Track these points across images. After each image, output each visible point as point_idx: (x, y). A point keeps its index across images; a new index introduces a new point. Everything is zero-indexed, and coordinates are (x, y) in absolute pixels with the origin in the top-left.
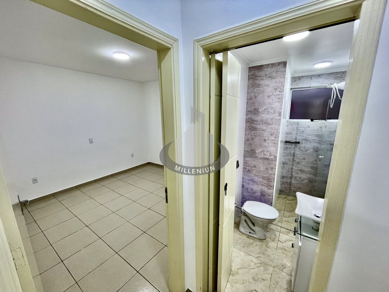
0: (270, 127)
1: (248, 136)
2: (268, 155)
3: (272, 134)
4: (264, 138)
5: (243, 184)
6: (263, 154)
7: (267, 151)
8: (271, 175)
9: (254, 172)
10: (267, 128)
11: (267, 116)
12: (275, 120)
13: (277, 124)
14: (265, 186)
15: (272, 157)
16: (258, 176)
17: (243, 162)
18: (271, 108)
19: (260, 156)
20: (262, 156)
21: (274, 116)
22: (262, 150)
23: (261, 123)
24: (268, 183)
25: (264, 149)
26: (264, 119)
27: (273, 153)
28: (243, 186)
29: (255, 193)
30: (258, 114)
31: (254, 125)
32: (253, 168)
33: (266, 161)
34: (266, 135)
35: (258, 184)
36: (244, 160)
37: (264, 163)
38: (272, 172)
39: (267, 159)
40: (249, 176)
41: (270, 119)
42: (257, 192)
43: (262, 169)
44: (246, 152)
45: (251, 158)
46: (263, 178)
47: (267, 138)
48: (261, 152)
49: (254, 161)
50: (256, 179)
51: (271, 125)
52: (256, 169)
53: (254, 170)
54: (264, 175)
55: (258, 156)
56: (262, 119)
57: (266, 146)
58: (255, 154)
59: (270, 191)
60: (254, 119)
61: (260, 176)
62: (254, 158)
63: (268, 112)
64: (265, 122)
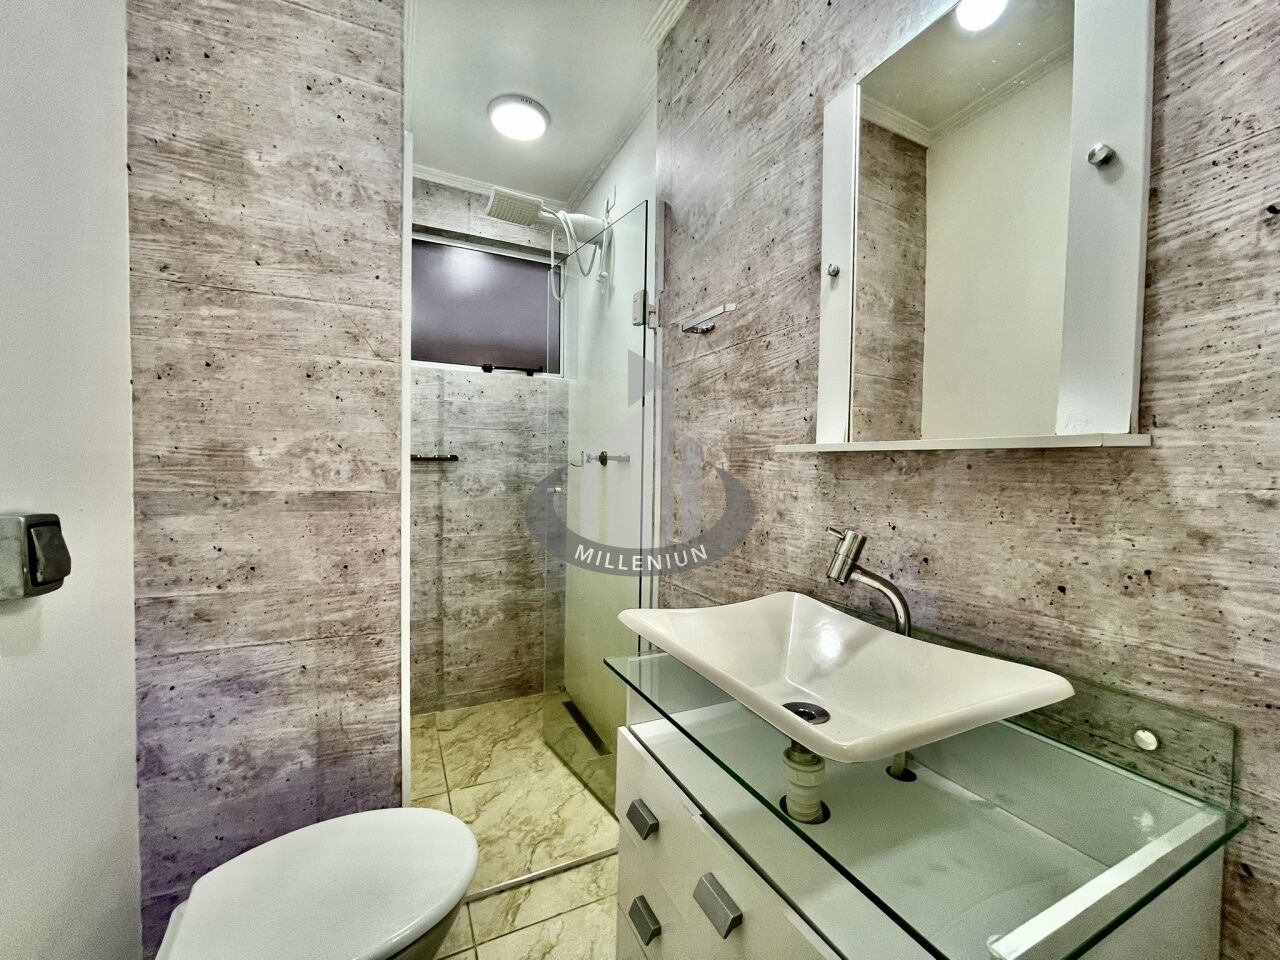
0: (341, 290)
1: (166, 343)
2: (346, 469)
3: (355, 330)
4: (303, 358)
5: (152, 739)
6: (306, 473)
7: (331, 445)
8: (374, 599)
9: (249, 613)
10: (318, 294)
11: (309, 210)
12: (369, 246)
13: (382, 273)
14: (341, 688)
15: (372, 483)
16: (283, 632)
17: (131, 557)
18: (333, 165)
19: (284, 490)
20: (301, 483)
21: (357, 223)
22: (295, 444)
23: (274, 256)
24: (358, 664)
25: (309, 434)
26: (294, 229)
27: (371, 453)
28: (150, 763)
29: (274, 770)
30: (243, 184)
31: (216, 258)
32: (235, 588)
33: (332, 518)
34: (315, 338)
35: (284, 697)
36: (138, 535)
37: (318, 531)
38: (377, 581)
39: (338, 499)
40: (204, 659)
41: (336, 238)
42: (289, 757)
43: (311, 577)
44: (153, 471)
45: (214, 513)
46: (325, 636)
47: (323, 360)
48: (290, 453)
49: (238, 530)
50: (268, 659)
51: (346, 278)
52: (259, 586)
53: (245, 597)
54: (326, 618)
55: (267, 488)
56: (277, 224)
57: (319, 415)
58: (243, 481)
59: (378, 710)
60: (214, 219)
61: (300, 628)
62: (234, 506)
63: (314, 186)
64: (301, 249)
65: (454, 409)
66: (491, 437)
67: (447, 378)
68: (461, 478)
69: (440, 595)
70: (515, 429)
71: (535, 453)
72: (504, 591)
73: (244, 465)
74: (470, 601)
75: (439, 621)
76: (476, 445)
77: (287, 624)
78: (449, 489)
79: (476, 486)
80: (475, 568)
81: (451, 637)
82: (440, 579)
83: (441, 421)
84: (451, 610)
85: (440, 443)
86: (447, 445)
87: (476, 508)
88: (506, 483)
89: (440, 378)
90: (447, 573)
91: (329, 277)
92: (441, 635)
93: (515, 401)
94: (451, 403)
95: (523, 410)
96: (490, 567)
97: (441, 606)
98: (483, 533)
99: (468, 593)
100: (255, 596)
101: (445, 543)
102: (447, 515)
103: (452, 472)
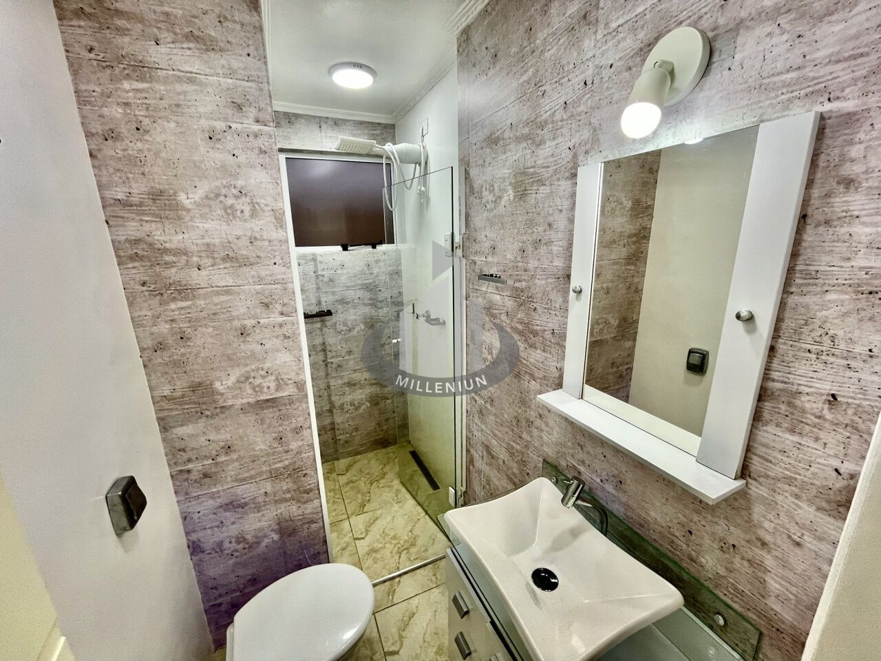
0: (253, 277)
1: (155, 329)
2: (273, 385)
3: (266, 301)
4: (236, 323)
5: (194, 537)
6: (250, 391)
7: (262, 373)
8: (299, 453)
9: (232, 470)
10: (240, 282)
11: (225, 227)
12: (266, 243)
13: (277, 260)
14: (286, 500)
15: (290, 391)
16: (251, 477)
17: (163, 451)
18: (235, 192)
19: (239, 402)
20: (248, 397)
21: (257, 229)
22: (241, 376)
23: (208, 262)
24: (295, 487)
25: (248, 369)
26: (217, 241)
27: (287, 374)
28: (195, 548)
29: (258, 543)
30: (180, 218)
31: (174, 270)
32: (222, 458)
33: (269, 414)
34: (243, 310)
35: (258, 508)
36: (164, 440)
37: (263, 421)
38: (300, 443)
39: (272, 402)
40: (213, 496)
41: (244, 242)
42: (265, 536)
43: (263, 447)
44: (165, 404)
45: (202, 423)
46: (275, 476)
47: (249, 323)
48: (238, 382)
49: (217, 429)
50: (245, 491)
51: (255, 267)
52: (235, 456)
53: (227, 463)
54: (274, 467)
55: (230, 403)
56: (207, 240)
57: (253, 356)
58: (215, 401)
60: (168, 245)
61: (261, 473)
62: (212, 416)
63: (225, 209)
64: (223, 254)
65: (326, 279)
66: (352, 295)
67: (319, 258)
68: (335, 324)
69: (329, 396)
70: (367, 288)
71: (382, 301)
72: (368, 390)
73: (214, 392)
74: (348, 398)
75: (330, 411)
76: (343, 301)
77: (253, 472)
78: (328, 331)
79: (345, 328)
80: (349, 378)
81: (339, 419)
82: (329, 387)
83: (318, 288)
84: (337, 404)
85: (319, 303)
86: (324, 304)
87: (346, 341)
88: (365, 323)
89: (314, 260)
90: (332, 382)
91: (245, 269)
92: (333, 419)
93: (366, 269)
94: (323, 276)
95: (371, 274)
96: (358, 376)
97: (331, 403)
98: (352, 357)
99: (347, 393)
100: (233, 461)
101: (329, 365)
102: (328, 348)
103: (329, 321)
